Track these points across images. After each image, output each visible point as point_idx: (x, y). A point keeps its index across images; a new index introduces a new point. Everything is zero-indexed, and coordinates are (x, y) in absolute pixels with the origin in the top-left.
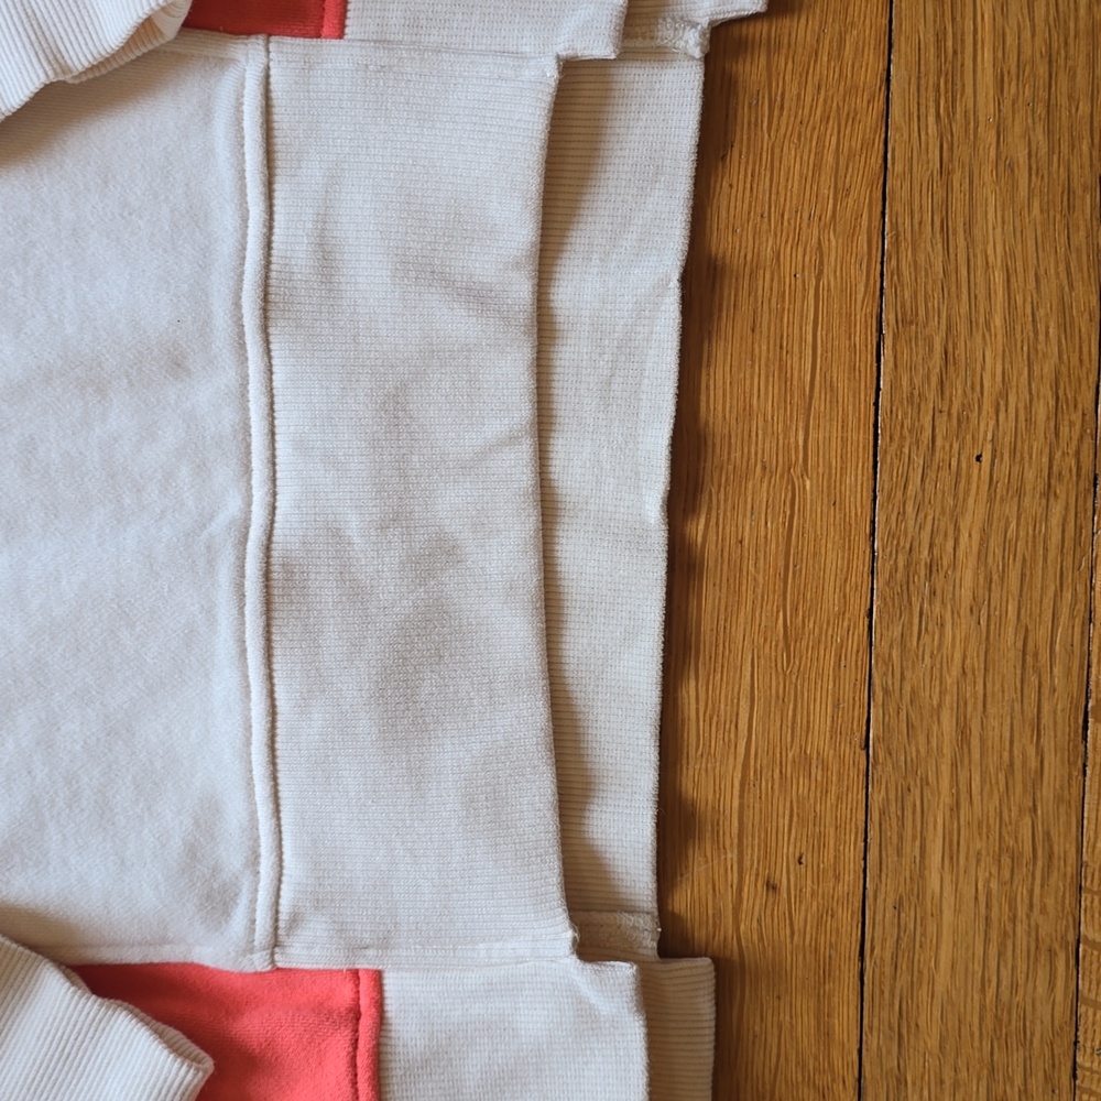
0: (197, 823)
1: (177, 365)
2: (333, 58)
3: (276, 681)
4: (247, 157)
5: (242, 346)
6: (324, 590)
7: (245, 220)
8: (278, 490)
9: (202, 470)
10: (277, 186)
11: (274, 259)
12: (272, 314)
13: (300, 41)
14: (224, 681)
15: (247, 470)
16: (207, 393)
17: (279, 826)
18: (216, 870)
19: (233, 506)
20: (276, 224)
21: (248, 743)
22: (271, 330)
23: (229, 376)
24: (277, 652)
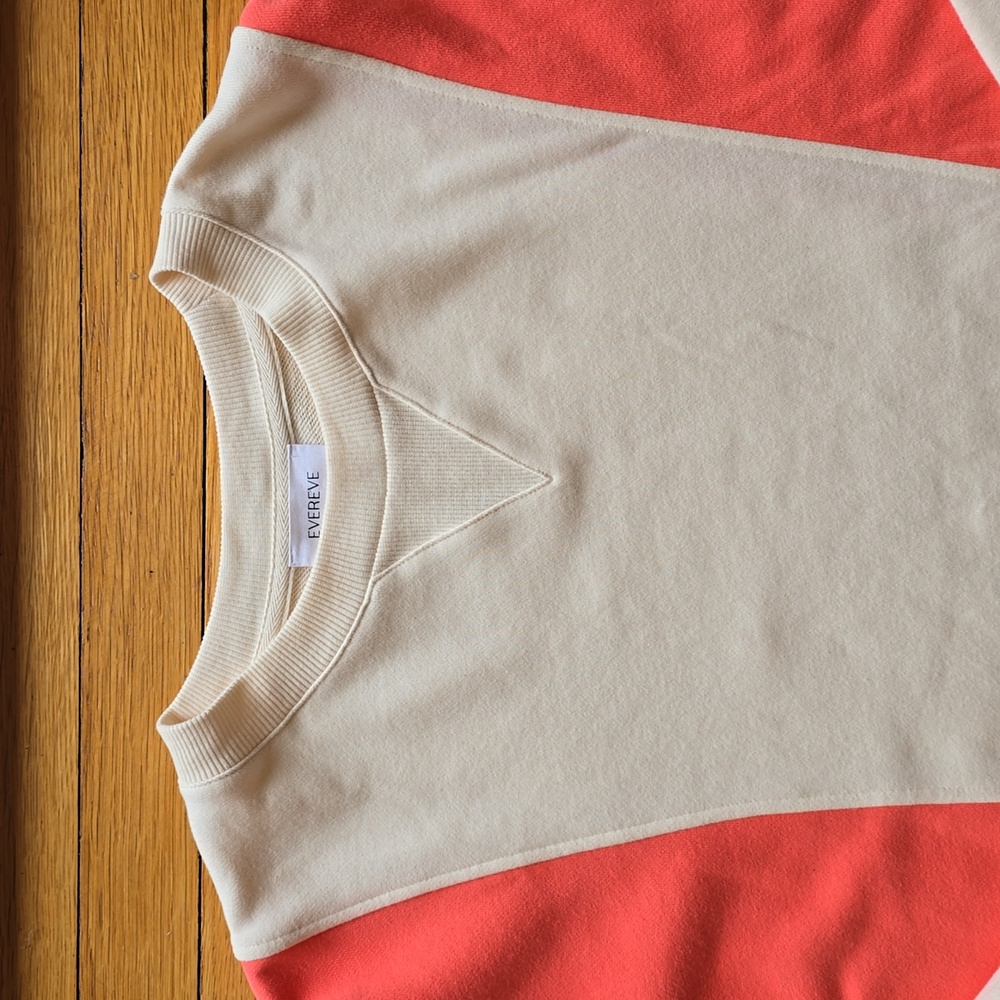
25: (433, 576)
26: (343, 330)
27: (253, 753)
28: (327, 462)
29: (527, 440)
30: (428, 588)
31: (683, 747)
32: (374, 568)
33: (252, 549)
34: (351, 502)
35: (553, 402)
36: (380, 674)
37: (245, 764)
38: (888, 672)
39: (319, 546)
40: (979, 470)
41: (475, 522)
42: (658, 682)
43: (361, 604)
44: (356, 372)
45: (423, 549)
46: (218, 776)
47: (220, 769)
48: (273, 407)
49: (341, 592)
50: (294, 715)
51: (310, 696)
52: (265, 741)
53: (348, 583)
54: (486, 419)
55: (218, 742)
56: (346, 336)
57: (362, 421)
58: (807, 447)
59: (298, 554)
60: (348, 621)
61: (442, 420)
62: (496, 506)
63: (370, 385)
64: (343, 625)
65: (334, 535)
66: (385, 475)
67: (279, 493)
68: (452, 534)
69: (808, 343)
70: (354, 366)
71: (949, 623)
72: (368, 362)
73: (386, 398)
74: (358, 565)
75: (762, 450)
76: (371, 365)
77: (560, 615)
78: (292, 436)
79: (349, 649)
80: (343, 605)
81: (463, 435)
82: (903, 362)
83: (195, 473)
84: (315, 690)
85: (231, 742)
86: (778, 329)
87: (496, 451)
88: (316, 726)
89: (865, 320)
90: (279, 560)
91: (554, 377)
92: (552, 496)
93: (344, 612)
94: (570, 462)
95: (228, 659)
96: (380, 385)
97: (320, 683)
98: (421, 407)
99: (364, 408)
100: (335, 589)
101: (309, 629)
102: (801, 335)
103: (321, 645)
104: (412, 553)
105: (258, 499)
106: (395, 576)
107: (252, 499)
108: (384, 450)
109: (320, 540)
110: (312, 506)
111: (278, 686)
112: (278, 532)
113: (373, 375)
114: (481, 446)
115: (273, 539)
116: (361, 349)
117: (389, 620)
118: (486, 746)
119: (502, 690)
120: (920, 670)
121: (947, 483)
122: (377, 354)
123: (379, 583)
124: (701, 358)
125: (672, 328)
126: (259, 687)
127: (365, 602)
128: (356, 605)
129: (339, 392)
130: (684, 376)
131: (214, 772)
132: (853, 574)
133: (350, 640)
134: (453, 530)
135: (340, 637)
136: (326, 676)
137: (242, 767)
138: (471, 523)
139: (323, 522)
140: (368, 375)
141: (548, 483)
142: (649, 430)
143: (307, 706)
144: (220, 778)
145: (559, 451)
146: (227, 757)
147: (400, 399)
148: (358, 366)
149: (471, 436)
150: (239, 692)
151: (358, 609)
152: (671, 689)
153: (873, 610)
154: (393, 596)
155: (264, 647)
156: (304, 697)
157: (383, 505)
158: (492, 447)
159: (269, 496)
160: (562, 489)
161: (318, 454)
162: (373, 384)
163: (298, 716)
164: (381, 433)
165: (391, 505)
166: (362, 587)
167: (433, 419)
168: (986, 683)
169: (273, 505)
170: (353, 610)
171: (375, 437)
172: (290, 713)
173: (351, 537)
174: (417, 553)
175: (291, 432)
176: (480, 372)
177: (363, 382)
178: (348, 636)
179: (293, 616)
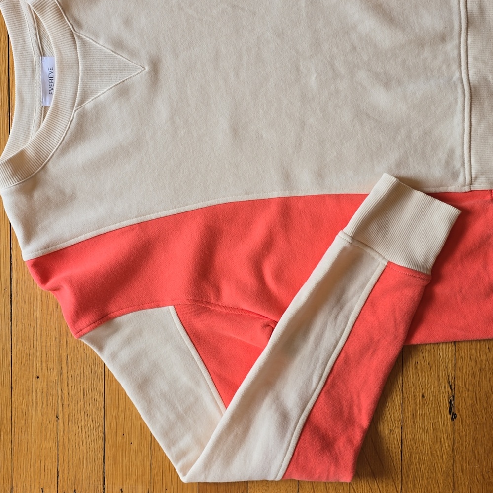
0: (448, 156)
1: (443, 39)
3: (472, 117)
5: (461, 33)
6: (484, 94)
7: (460, 2)
8: (469, 70)
9: (449, 66)
11: (468, 11)
12: (469, 25)
14: (458, 118)
15: (461, 66)
16: (450, 47)
17: (470, 155)
18: (454, 167)
19: (457, 75)
20: (468, 3)
21: (464, 134)
22: (469, 29)
23: (456, 42)
24: (473, 109)
25: (99, 109)
26: (60, 9)
27: (28, 178)
28: (56, 63)
29: (135, 53)
30: (97, 114)
31: (200, 176)
32: (75, 106)
33: (27, 99)
34: (65, 79)
35: (145, 37)
36: (79, 148)
37: (24, 181)
38: (279, 144)
39: (53, 99)
40: (313, 62)
41: (115, 86)
42: (189, 151)
43: (70, 119)
44: (66, 26)
45: (95, 98)
47: (14, 182)
48: (34, 41)
49: (62, 115)
50: (45, 165)
51: (51, 157)
52: (33, 174)
53: (65, 111)
54: (119, 45)
55: (13, 172)
56: (62, 11)
57: (69, 46)
58: (246, 54)
59: (45, 100)
60: (65, 126)
61: (101, 46)
62: (123, 80)
63: (72, 31)
64: (63, 128)
65: (59, 92)
66: (79, 68)
67: (38, 76)
68: (106, 91)
69: (246, 13)
70: (65, 23)
71: (303, 124)
72: (71, 22)
73: (79, 37)
74: (69, 104)
75: (229, 56)
76: (72, 23)
77: (150, 124)
78: (42, 53)
79: (66, 137)
80: (63, 120)
81: (109, 51)
82: (283, 19)
83: (5, 70)
84: (53, 155)
85: (19, 172)
86: (234, 7)
87: (123, 57)
88: (55, 169)
89: (268, 3)
90: (38, 103)
91: (146, 28)
92: (145, 75)
93: (63, 122)
94: (152, 62)
95: (19, 143)
96: (76, 32)
97: (55, 152)
98: (93, 40)
99: (70, 40)
100: (60, 114)
101: (49, 130)
102: (243, 9)
103: (55, 136)
104: (90, 100)
105: (29, 79)
106: (84, 109)
107: (27, 79)
108: (78, 57)
109: (54, 95)
110: (50, 81)
111: (38, 152)
112: (38, 92)
113: (73, 27)
114: (117, 55)
115: (35, 95)
116: (68, 17)
117: (82, 127)
118: (122, 177)
119: (128, 155)
120: (292, 143)
121: (301, 67)
122: (75, 19)
123: (77, 111)
124: (204, 19)
125: (192, 7)
126: (30, 152)
127: (71, 118)
128: (68, 120)
129: (59, 34)
130: (197, 26)
131: (12, 183)
132: (265, 105)
133: (66, 134)
134: (106, 90)
135: (62, 133)
136: (57, 149)
137: (23, 182)
138: (113, 87)
139: (55, 88)
140: (71, 27)
141: (144, 70)
142: (184, 49)
143: (50, 162)
144: (14, 186)
145: (148, 56)
146: (17, 178)
147: (84, 37)
148: (67, 24)
149: (113, 51)
150: (22, 154)
151: (69, 121)
152: (195, 153)
153: (273, 119)
154: (83, 116)
155: (33, 135)
156: (49, 157)
157: (78, 80)
158: (121, 56)
159: (34, 78)
160: (149, 72)
161: (52, 60)
162: (73, 31)
163: (48, 165)
164: (77, 51)
165: (81, 80)
166: (71, 113)
167: (97, 45)
168: (318, 148)
169: (35, 81)
170: (67, 122)
171: (74, 52)
172: (44, 164)
173: (66, 93)
174: (92, 100)
175: (42, 51)
176: (116, 26)
177: (69, 30)
178: (65, 132)
179: (43, 124)
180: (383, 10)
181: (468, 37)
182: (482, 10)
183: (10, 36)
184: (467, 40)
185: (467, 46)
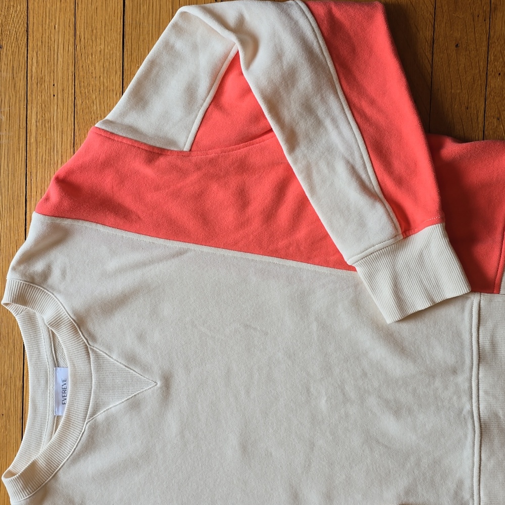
0: (457, 486)
1: (454, 371)
2: (497, 299)
3: (482, 452)
4: (473, 321)
5: (472, 368)
6: (495, 431)
7: (472, 336)
8: (480, 403)
9: (459, 397)
10: (480, 328)
12: (481, 361)
13: (489, 294)
14: (467, 452)
15: (471, 398)
16: (461, 379)
17: (479, 488)
18: (462, 498)
19: (468, 407)
20: (480, 337)
21: (473, 467)
22: (480, 364)
23: (467, 374)
24: (483, 445)
25: (110, 421)
26: (76, 325)
27: (39, 489)
28: (69, 376)
29: (148, 368)
30: (108, 425)
31: (208, 490)
32: (87, 417)
33: (41, 409)
34: (79, 391)
35: (158, 353)
36: (90, 458)
37: (35, 494)
38: (288, 464)
39: (66, 408)
40: (324, 385)
41: (126, 400)
42: (198, 465)
43: (81, 431)
44: (81, 340)
45: (107, 410)
46: (23, 499)
47: (25, 496)
48: (49, 353)
49: (74, 426)
50: (56, 473)
51: (62, 466)
52: (44, 484)
53: (77, 423)
54: (132, 359)
55: (24, 486)
56: (77, 327)
57: (83, 360)
58: (257, 374)
59: (58, 410)
60: (76, 438)
61: (115, 359)
62: (135, 394)
63: (86, 345)
64: (74, 440)
65: (72, 404)
66: (92, 381)
67: (51, 386)
68: (118, 405)
69: (258, 332)
70: (80, 338)
71: (312, 445)
72: (86, 336)
73: (93, 350)
74: (81, 415)
75: (240, 374)
76: (87, 338)
77: (160, 437)
78: (56, 364)
79: (76, 449)
80: (75, 432)
81: (122, 366)
82: (295, 341)
83: (20, 377)
84: (64, 464)
85: (29, 485)
86: (247, 326)
87: (136, 372)
88: (66, 478)
89: (280, 324)
90: (51, 413)
91: (159, 343)
92: (157, 390)
93: (75, 434)
94: (164, 377)
96: (90, 345)
97: (66, 462)
98: (106, 354)
99: (84, 355)
100: (71, 425)
101: (61, 441)
102: (255, 329)
103: (66, 447)
104: (102, 411)
105: (43, 389)
106: (95, 421)
107: (41, 388)
108: (91, 371)
109: (66, 406)
110: (63, 392)
111: (49, 462)
112: (51, 402)
113: (87, 342)
114: (129, 370)
115: (48, 405)
116: (83, 332)
117: (92, 438)
118: (131, 488)
119: (137, 467)
120: (301, 463)
121: (312, 389)
122: (90, 333)
123: (89, 423)
124: (216, 337)
125: (205, 325)
126: (42, 463)
127: (83, 431)
128: (80, 432)
129: (74, 348)
130: (210, 344)
131: (22, 497)
132: (275, 424)
133: (77, 446)
134: (118, 403)
135: (73, 444)
136: (68, 460)
137: (33, 495)
138: (125, 401)
139: (68, 398)
140: (86, 341)
141: (156, 385)
142: (196, 365)
143: (61, 470)
145: (160, 372)
146: (27, 491)
147: (98, 350)
148: (82, 338)
149: (126, 366)
150: (33, 465)
151: (80, 434)
152: (203, 468)
153: (283, 439)
154: (94, 428)
155: (45, 446)
156: (60, 467)
157: (91, 393)
158: (134, 370)
159: (48, 388)
160: (161, 388)
161: (66, 372)
162: (88, 345)
163: (58, 474)
164: (90, 364)
165: (94, 393)
166: (82, 425)
167: (111, 359)
168: (327, 469)
169: (49, 391)
170: (78, 434)
171: (88, 366)
172: (54, 473)
173: (78, 405)
174: (104, 412)
175: (56, 362)
176: (130, 341)
177: (83, 345)
178: (76, 444)
179: (55, 436)
180: (394, 339)
181: (480, 372)
182: (493, 345)
183: (25, 347)
184: (478, 374)
185: (478, 380)
